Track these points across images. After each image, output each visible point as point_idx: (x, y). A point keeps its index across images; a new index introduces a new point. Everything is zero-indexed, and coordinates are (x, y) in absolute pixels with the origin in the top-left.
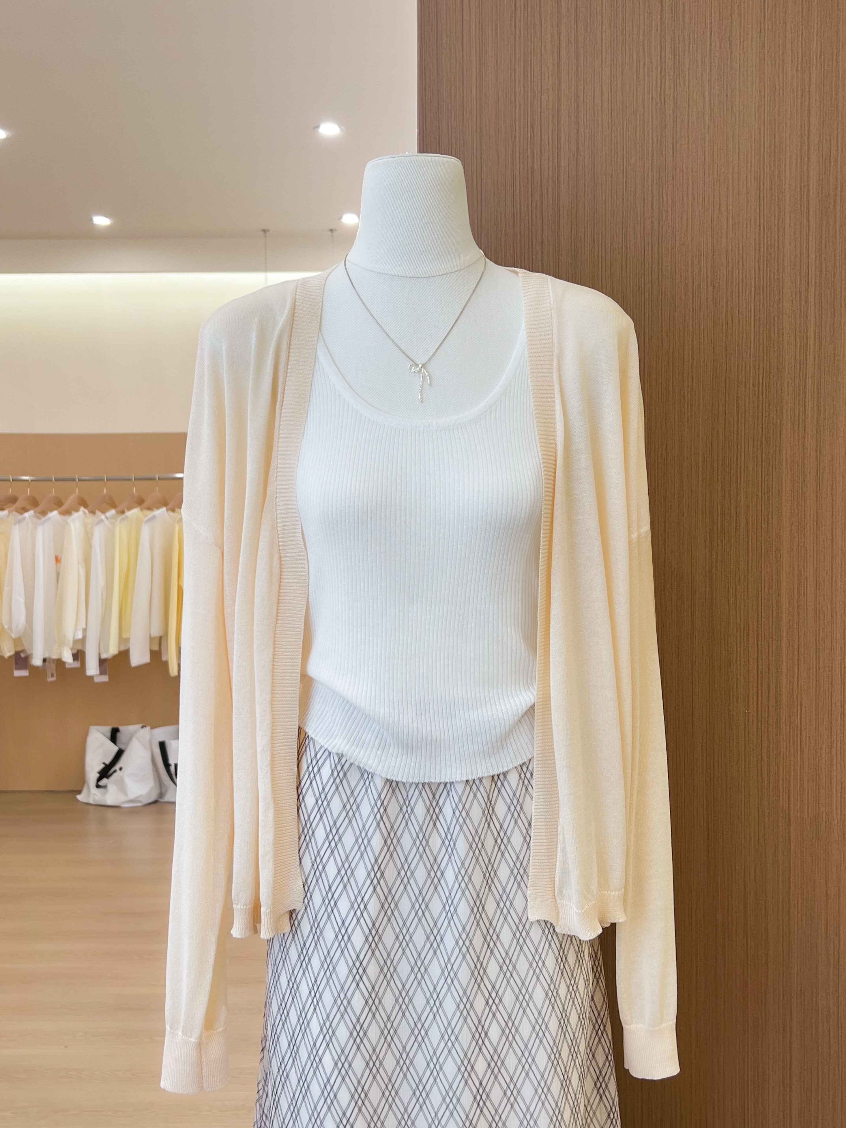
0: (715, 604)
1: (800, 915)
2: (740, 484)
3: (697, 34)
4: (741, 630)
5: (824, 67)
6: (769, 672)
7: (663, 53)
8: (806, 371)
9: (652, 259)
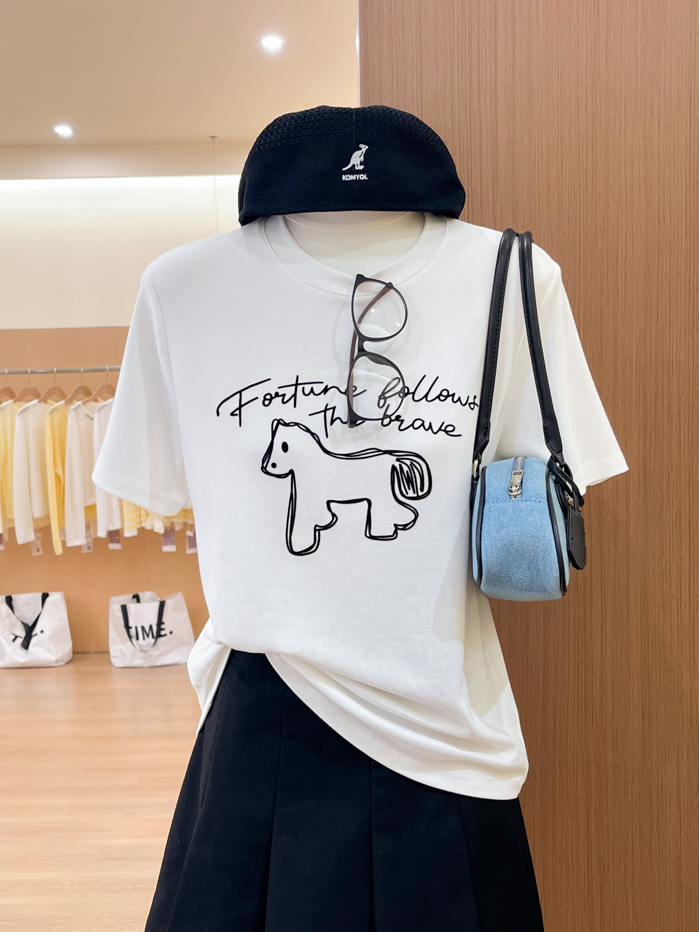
2: (672, 375)
9: (587, 160)
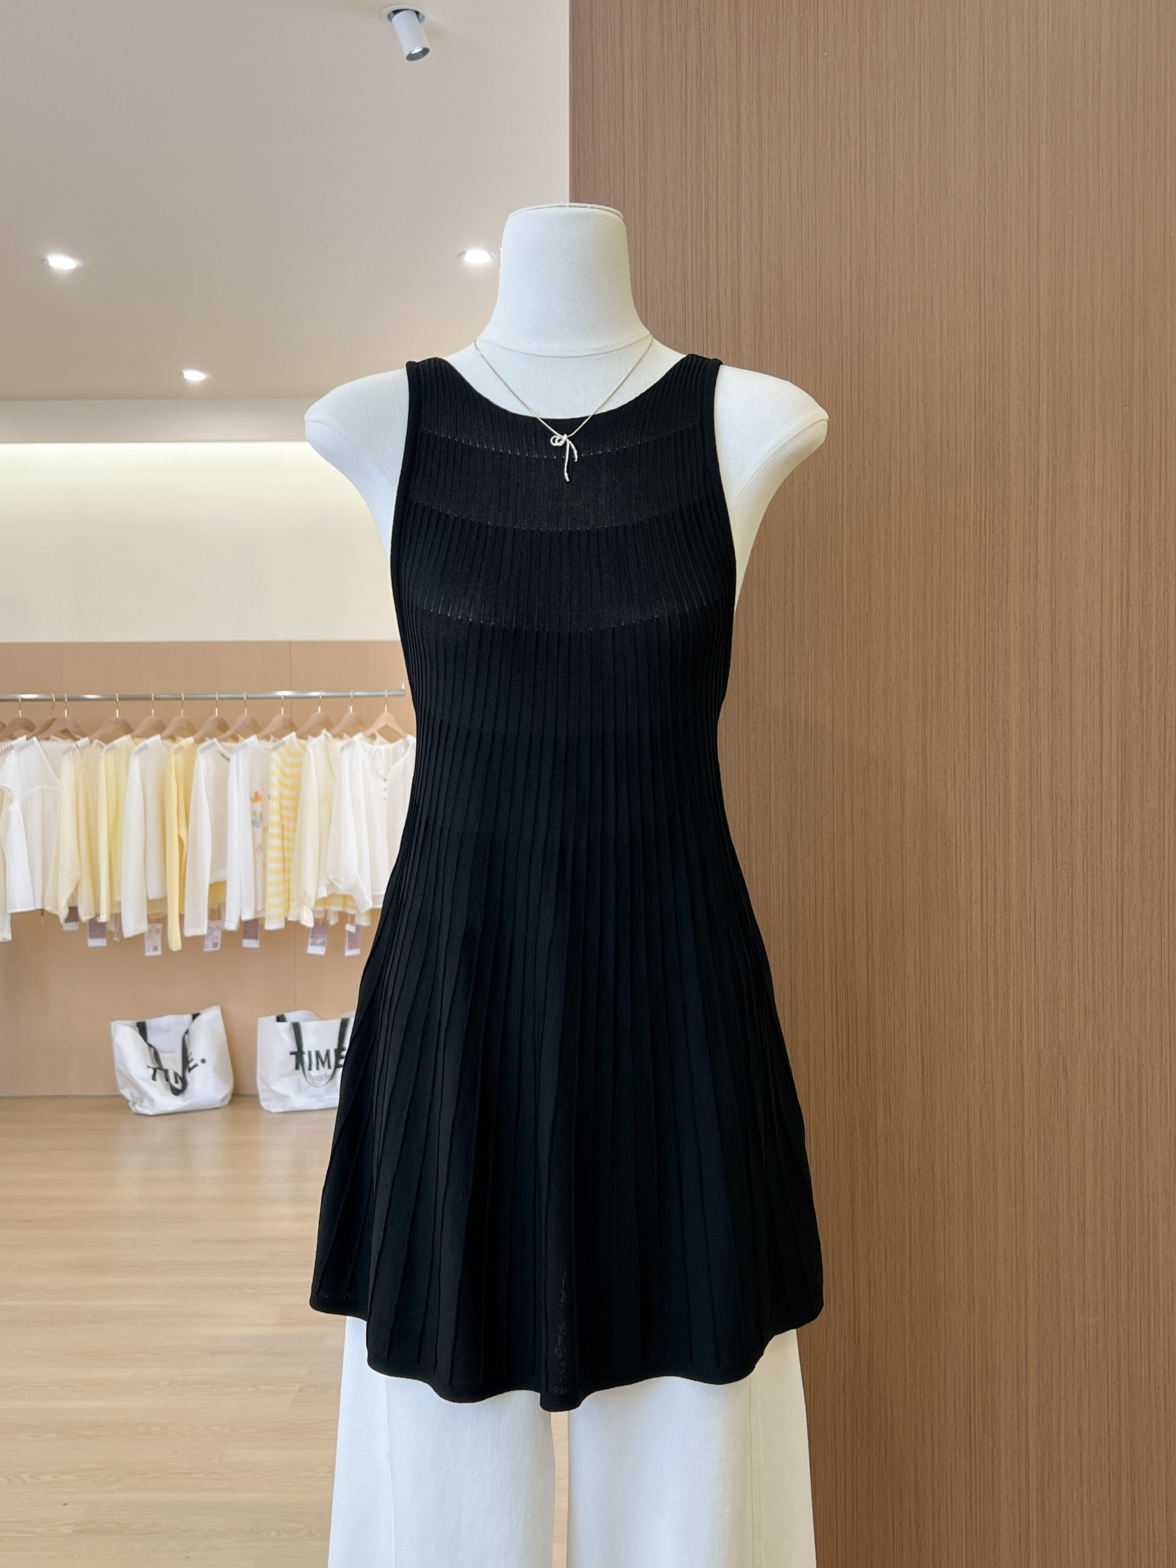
0: (929, 788)
1: (1036, 1168)
3: (904, 104)
4: (961, 818)
5: (1056, 142)
6: (996, 870)
7: (863, 126)
8: (1038, 505)
